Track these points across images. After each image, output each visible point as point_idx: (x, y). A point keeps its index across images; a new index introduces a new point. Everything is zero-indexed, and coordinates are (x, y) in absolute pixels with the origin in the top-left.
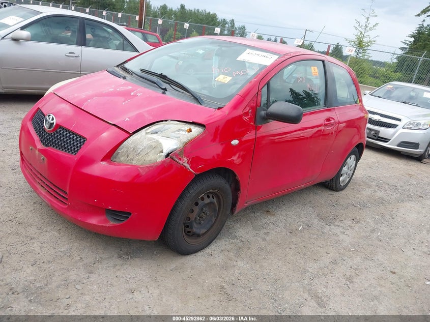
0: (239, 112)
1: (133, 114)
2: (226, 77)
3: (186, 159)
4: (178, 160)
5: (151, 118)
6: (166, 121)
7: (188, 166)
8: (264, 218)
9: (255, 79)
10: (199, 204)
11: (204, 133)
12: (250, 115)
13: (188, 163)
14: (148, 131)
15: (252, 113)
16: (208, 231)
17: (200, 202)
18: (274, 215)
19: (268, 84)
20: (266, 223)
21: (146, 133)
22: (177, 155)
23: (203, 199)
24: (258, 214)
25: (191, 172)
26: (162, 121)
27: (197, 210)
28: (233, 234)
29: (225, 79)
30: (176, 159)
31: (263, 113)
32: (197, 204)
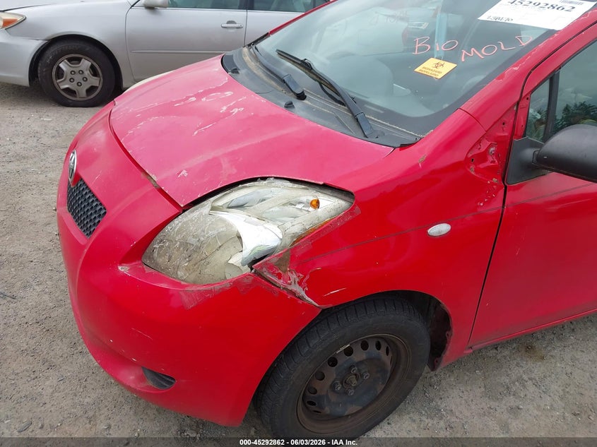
0: (458, 155)
1: (199, 160)
2: (442, 62)
3: (294, 277)
4: (275, 279)
5: (234, 171)
6: (264, 179)
7: (301, 292)
8: (518, 365)
9: (516, 69)
10: (340, 362)
11: (351, 211)
12: (490, 159)
13: (300, 283)
14: (220, 203)
15: (496, 154)
16: (364, 409)
17: (343, 360)
18: (542, 358)
19: (553, 79)
20: (520, 379)
21: (213, 208)
22: (271, 268)
23: (349, 352)
24: (506, 353)
25: (311, 304)
26: (254, 180)
27: (332, 374)
28: (433, 404)
29: (440, 69)
30: (269, 276)
31: (529, 153)
32: (333, 362)
